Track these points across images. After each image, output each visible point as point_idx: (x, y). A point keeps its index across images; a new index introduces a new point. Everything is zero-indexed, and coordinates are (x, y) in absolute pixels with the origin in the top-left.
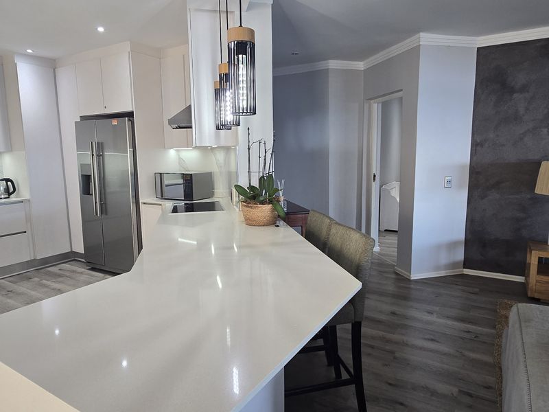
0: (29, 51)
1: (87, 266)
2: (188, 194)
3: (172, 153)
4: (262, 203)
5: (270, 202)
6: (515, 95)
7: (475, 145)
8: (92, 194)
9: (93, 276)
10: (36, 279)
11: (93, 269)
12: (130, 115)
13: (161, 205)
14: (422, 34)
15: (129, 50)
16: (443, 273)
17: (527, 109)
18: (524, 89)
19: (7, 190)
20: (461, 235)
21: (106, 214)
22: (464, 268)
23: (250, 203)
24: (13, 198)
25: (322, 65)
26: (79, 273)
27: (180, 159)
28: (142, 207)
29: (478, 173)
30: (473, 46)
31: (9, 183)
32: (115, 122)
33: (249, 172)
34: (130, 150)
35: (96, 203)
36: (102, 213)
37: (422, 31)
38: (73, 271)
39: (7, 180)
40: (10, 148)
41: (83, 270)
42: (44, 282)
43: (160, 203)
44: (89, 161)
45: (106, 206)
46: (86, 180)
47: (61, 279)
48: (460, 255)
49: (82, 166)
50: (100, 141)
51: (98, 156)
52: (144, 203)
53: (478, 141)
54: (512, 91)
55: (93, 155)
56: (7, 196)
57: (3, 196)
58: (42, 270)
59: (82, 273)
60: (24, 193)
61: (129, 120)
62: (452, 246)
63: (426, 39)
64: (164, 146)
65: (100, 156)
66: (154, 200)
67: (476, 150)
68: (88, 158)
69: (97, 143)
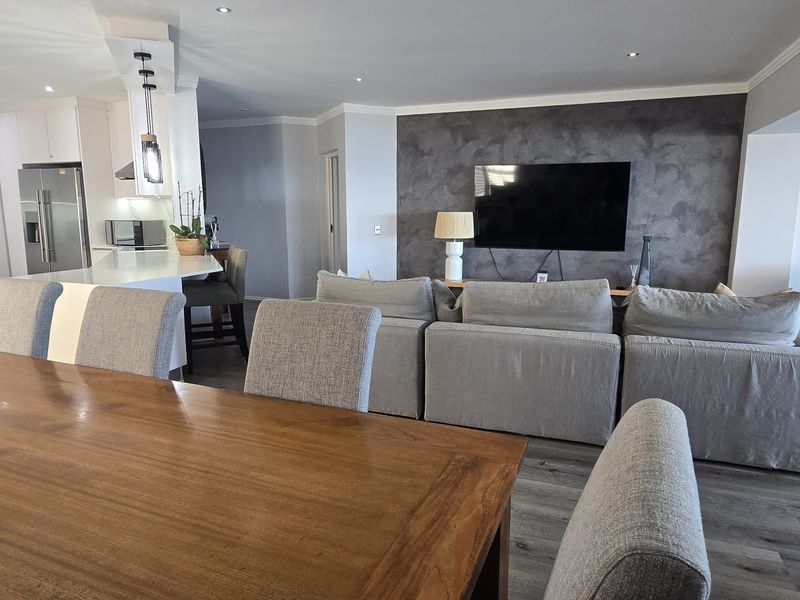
3: (123, 202)
4: (190, 237)
5: (196, 237)
6: (425, 158)
7: (400, 198)
8: (39, 242)
12: (78, 165)
13: (111, 250)
14: (345, 104)
15: (76, 104)
17: (433, 169)
18: (430, 153)
21: (56, 261)
23: (182, 238)
25: (274, 120)
27: (131, 208)
28: (93, 252)
29: (403, 223)
30: (393, 114)
32: (62, 171)
34: (78, 199)
35: (44, 250)
36: (50, 260)
37: (344, 102)
44: (35, 209)
45: (54, 253)
46: (31, 229)
49: (27, 214)
50: (47, 190)
51: (45, 204)
52: (95, 249)
53: (402, 195)
54: (423, 154)
55: (40, 203)
61: (78, 170)
63: (349, 108)
64: (113, 195)
65: (47, 204)
66: (105, 246)
68: (34, 206)
69: (44, 192)
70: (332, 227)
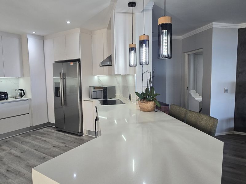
0: (34, 33)
1: (56, 129)
2: (105, 96)
3: (96, 77)
4: (150, 101)
5: (153, 100)
7: (238, 73)
8: (60, 96)
9: (59, 134)
10: (34, 135)
11: (59, 131)
12: (79, 60)
13: (92, 101)
14: (214, 23)
15: (79, 31)
16: (224, 133)
19: (21, 94)
20: (232, 115)
21: (66, 105)
22: (234, 131)
23: (143, 101)
24: (23, 98)
26: (52, 132)
27: (99, 80)
28: (83, 102)
30: (237, 28)
31: (22, 91)
32: (72, 64)
33: (143, 86)
35: (62, 100)
36: (64, 105)
37: (214, 22)
38: (50, 132)
39: (21, 90)
40: (23, 75)
41: (54, 131)
42: (38, 137)
43: (92, 100)
44: (59, 81)
45: (66, 102)
46: (57, 90)
47: (45, 135)
48: (232, 125)
49: (55, 84)
50: (64, 72)
51: (63, 79)
52: (84, 100)
53: (240, 71)
55: (61, 78)
56: (21, 97)
57: (19, 97)
58: (36, 131)
59: (54, 132)
60: (29, 96)
61: (79, 63)
62: (228, 120)
63: (216, 25)
64: (93, 75)
65: (64, 79)
66: (88, 99)
67: (239, 75)
68: (59, 80)
69: (63, 73)
70: (187, 88)
